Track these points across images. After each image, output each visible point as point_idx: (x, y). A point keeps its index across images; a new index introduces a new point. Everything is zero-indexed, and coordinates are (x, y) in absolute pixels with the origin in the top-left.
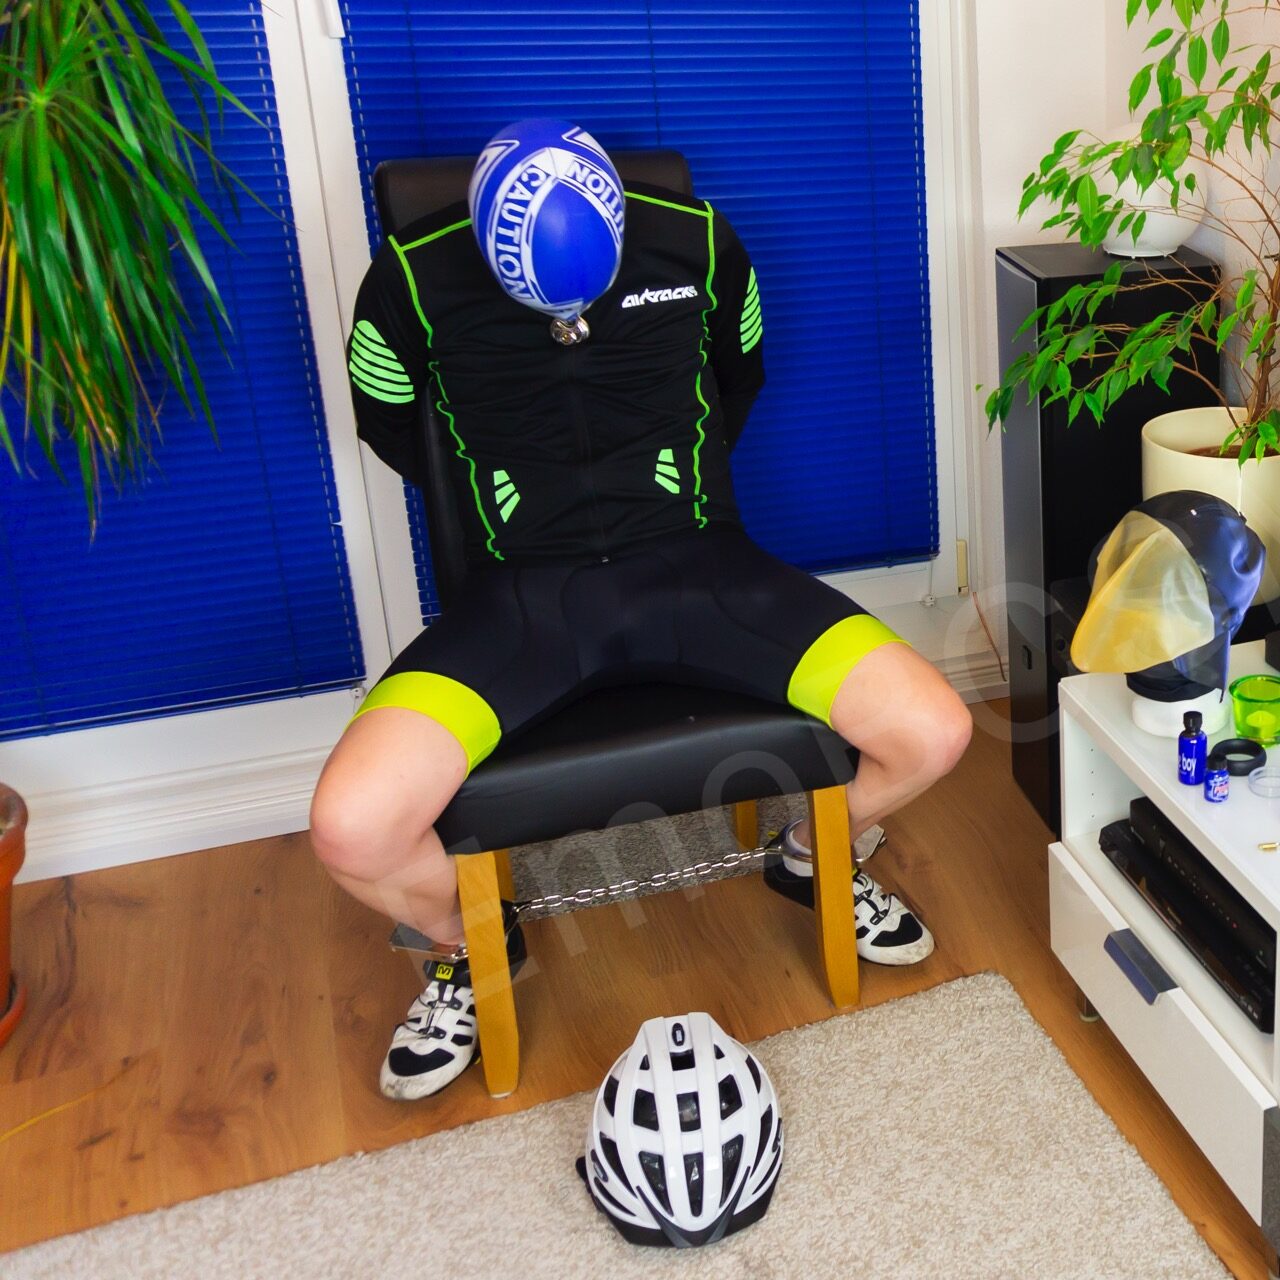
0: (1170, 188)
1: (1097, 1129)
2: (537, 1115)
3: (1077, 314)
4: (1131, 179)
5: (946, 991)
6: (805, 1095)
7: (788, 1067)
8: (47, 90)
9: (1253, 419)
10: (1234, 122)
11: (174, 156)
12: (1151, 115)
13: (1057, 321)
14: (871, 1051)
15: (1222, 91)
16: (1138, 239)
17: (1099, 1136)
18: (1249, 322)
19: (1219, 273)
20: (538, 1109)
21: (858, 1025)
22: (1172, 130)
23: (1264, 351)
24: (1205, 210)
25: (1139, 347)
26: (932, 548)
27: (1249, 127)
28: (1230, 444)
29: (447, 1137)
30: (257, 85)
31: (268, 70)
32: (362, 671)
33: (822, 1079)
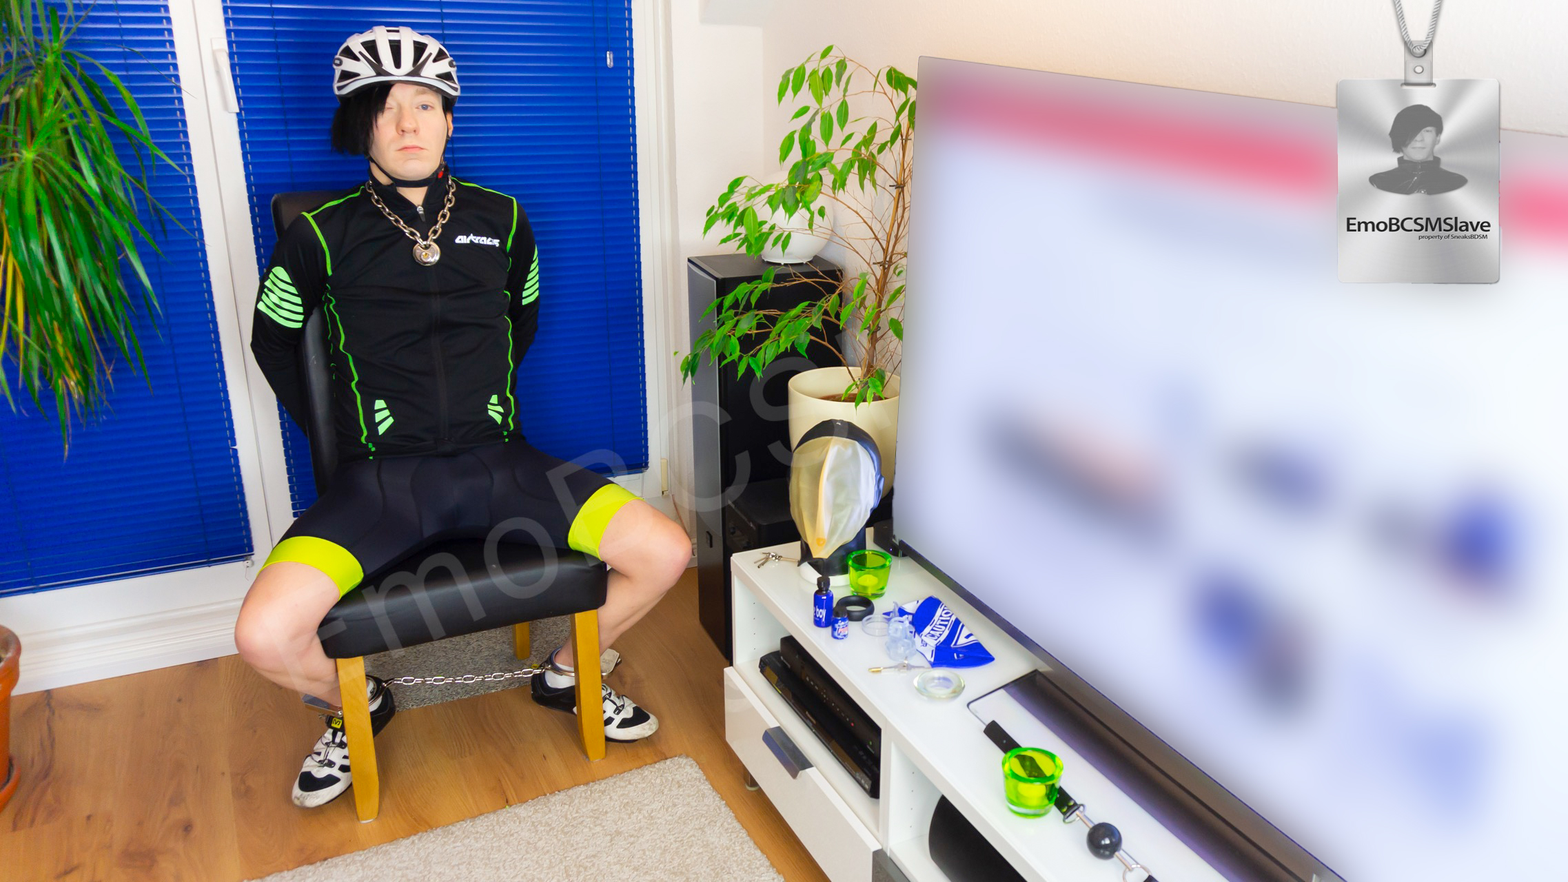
0: (808, 216)
1: (756, 864)
2: (370, 855)
3: (744, 303)
4: (781, 209)
5: (651, 769)
6: (555, 841)
7: (544, 821)
8: (33, 149)
9: (865, 376)
10: (852, 171)
11: (121, 194)
12: (795, 166)
13: (731, 307)
14: (601, 810)
15: (843, 149)
16: (786, 251)
17: (758, 868)
18: (862, 308)
19: (842, 274)
20: (371, 850)
21: (591, 793)
22: (809, 176)
23: (873, 328)
24: (832, 231)
25: (786, 326)
26: (644, 465)
27: (862, 173)
28: (849, 392)
29: (308, 869)
30: (179, 145)
31: (186, 134)
32: (251, 549)
33: (566, 830)
